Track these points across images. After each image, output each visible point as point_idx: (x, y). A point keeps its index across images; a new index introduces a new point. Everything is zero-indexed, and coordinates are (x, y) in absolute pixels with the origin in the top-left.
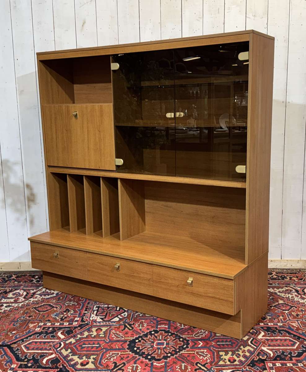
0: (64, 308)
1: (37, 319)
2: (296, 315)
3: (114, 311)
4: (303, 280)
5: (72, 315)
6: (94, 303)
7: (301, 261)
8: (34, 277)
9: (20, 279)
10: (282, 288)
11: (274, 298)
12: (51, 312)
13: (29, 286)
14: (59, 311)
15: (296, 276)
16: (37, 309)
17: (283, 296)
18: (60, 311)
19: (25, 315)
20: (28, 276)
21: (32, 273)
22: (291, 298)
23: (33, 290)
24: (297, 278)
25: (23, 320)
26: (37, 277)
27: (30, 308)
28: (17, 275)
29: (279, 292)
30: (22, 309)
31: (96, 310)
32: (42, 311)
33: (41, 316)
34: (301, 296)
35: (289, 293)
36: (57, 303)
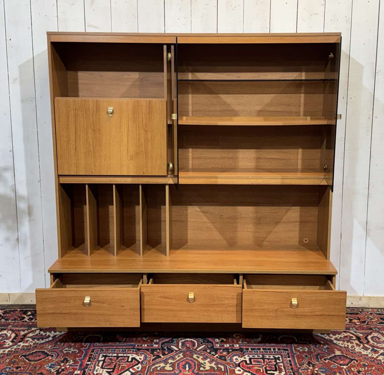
0: (61, 357)
1: (27, 371)
2: (358, 371)
3: (125, 362)
4: (366, 323)
5: (71, 367)
6: (100, 351)
7: (363, 297)
8: (25, 313)
9: (8, 315)
10: (340, 334)
11: (330, 347)
12: (44, 361)
13: (19, 325)
14: (55, 361)
15: (358, 317)
16: (27, 357)
17: (340, 345)
18: (57, 360)
19: (12, 365)
20: (18, 312)
21: (24, 307)
22: (351, 349)
23: (24, 331)
24: (358, 321)
25: (8, 373)
26: (29, 313)
27: (19, 355)
28: (5, 310)
29: (336, 339)
30: (8, 357)
31: (102, 361)
32: (32, 361)
33: (32, 367)
34: (364, 346)
35: (348, 342)
36: (52, 350)
